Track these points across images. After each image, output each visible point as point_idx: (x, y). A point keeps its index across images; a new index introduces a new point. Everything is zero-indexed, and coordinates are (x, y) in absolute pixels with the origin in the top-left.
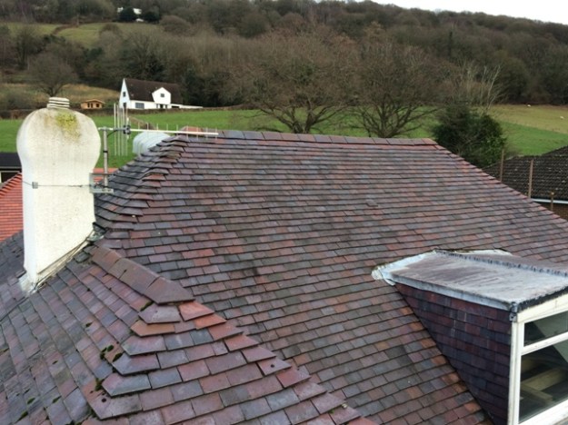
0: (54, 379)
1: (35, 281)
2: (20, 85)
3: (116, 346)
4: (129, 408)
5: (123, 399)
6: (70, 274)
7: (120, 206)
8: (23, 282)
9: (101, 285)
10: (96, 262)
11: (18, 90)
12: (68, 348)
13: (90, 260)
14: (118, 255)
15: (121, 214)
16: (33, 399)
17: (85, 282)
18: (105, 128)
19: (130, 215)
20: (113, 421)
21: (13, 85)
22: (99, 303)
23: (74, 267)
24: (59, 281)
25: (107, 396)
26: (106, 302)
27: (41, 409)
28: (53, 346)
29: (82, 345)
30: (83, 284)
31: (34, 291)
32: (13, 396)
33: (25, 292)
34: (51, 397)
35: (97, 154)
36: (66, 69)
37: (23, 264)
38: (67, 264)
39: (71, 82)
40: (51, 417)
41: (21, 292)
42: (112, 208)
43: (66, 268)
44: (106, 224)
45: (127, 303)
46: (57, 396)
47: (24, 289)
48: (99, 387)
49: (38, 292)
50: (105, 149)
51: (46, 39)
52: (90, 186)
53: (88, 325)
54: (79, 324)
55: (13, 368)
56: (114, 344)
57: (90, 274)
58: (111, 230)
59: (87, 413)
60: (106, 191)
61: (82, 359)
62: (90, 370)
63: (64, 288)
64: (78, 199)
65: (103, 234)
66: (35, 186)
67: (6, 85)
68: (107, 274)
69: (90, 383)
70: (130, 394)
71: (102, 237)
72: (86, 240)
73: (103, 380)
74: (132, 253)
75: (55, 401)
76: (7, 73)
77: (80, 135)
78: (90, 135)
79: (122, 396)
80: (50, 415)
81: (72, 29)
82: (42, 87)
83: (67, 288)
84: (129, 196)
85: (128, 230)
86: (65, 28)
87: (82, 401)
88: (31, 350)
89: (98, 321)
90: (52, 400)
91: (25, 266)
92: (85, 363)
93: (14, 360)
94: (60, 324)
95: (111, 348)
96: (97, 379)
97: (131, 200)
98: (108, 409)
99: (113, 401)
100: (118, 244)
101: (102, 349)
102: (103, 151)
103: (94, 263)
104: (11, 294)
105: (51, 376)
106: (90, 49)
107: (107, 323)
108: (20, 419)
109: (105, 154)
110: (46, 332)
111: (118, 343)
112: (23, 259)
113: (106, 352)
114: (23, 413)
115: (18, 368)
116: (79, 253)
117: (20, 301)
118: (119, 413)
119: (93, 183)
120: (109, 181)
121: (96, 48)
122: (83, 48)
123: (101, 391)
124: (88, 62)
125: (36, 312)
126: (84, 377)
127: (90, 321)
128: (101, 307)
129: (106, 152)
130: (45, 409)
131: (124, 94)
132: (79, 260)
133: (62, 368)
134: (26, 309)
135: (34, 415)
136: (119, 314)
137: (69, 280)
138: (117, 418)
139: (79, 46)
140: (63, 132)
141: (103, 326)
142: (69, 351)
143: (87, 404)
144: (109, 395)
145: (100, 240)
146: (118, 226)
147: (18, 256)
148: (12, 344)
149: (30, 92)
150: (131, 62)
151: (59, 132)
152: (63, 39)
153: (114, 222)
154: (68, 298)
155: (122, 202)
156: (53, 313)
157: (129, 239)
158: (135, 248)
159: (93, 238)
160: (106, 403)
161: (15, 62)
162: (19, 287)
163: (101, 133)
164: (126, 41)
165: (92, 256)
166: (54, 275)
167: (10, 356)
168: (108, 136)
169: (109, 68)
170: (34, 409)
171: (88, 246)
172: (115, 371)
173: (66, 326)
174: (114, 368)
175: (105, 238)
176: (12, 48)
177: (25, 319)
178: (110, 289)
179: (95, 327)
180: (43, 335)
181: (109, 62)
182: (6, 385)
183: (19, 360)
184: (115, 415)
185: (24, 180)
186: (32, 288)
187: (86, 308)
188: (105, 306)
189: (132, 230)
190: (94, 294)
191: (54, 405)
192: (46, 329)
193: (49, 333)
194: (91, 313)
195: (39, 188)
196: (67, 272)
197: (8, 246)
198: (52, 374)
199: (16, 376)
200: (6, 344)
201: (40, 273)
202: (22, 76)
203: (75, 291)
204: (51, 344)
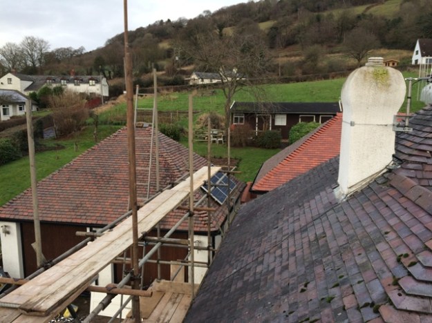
0: (358, 266)
1: (346, 193)
2: (337, 54)
3: (411, 255)
4: (421, 308)
5: (416, 300)
6: (372, 193)
7: (416, 143)
8: (337, 192)
9: (398, 205)
10: (393, 185)
11: (336, 58)
12: (370, 246)
13: (388, 184)
14: (414, 182)
15: (416, 149)
16: (343, 276)
17: (384, 199)
18: (411, 78)
19: (425, 151)
20: (407, 314)
21: (332, 55)
22: (396, 218)
23: (375, 187)
24: (363, 196)
25: (402, 292)
26: (402, 218)
27: (348, 285)
28: (358, 242)
29: (381, 247)
30: (382, 201)
31: (345, 200)
32: (328, 269)
33: (338, 200)
34: (356, 278)
35: (402, 100)
36: (372, 38)
37: (337, 179)
38: (370, 184)
39: (374, 48)
40: (357, 293)
41: (335, 199)
42: (408, 144)
43: (369, 187)
44: (402, 157)
45: (421, 222)
46: (361, 279)
47: (337, 197)
48: (396, 283)
49: (347, 201)
50: (409, 96)
51: (359, 17)
52: (394, 125)
53: (386, 233)
54: (379, 231)
55: (329, 250)
56: (409, 253)
57: (389, 195)
58: (408, 162)
59: (385, 300)
60: (406, 130)
61: (382, 258)
62: (388, 268)
63: (366, 201)
64: (383, 135)
65: (400, 164)
66: (352, 124)
67: (328, 55)
68: (403, 196)
69: (387, 278)
70: (422, 297)
71: (400, 166)
72: (386, 168)
73: (399, 279)
74: (425, 182)
75: (359, 282)
76: (330, 47)
77: (389, 85)
78: (399, 84)
79: (415, 296)
80: (355, 291)
81: (378, 6)
82: (352, 54)
83: (369, 202)
84: (424, 135)
85: (422, 163)
86: (373, 6)
87: (380, 290)
88: (342, 241)
89: (395, 232)
90: (357, 281)
91: (339, 181)
92: (384, 261)
93: (329, 245)
94: (364, 228)
95: (406, 256)
96: (394, 277)
97: (426, 138)
98: (403, 302)
99: (407, 297)
100: (412, 173)
101: (399, 254)
102: (407, 97)
103: (392, 186)
104: (328, 199)
105: (356, 264)
106: (392, 19)
107: (403, 235)
108: (333, 287)
109: (409, 100)
110: (353, 231)
111: (413, 253)
112: (337, 176)
113: (402, 257)
114: (336, 283)
115: (332, 251)
116: (379, 177)
117: (333, 205)
118: (412, 309)
119: (396, 123)
120: (410, 122)
121: (397, 18)
122: (386, 20)
123: (397, 287)
124: (389, 30)
125: (345, 215)
126: (383, 272)
127: (389, 231)
128: (398, 221)
129: (410, 98)
130: (351, 286)
131: (417, 52)
132: (380, 182)
133: (365, 260)
134: (339, 212)
135: (344, 287)
136: (414, 230)
137: (371, 196)
138: (410, 312)
139: (383, 18)
140: (377, 83)
141: (399, 237)
142: (371, 249)
143: (385, 293)
144: (404, 292)
145: (398, 169)
146: (413, 159)
147: (333, 174)
148: (329, 233)
149: (343, 59)
150: (426, 24)
151: (374, 84)
152: (371, 15)
153: (410, 155)
154: (370, 209)
155: (418, 140)
156: (358, 218)
157: (422, 170)
158: (428, 179)
159: (391, 167)
160: (401, 297)
161: (335, 39)
162: (334, 195)
163: (407, 82)
164: (423, 8)
165: (390, 180)
166: (359, 191)
167: (326, 241)
168: (412, 85)
169: (406, 32)
170: (344, 283)
171: (387, 172)
172: (410, 274)
173: (369, 230)
174: (409, 272)
175: (402, 167)
176: (334, 28)
177: (337, 218)
178: (406, 209)
179: (392, 236)
180: (351, 232)
181: (406, 28)
182: (324, 260)
183: (333, 245)
184: (408, 309)
185: (344, 120)
186: (343, 197)
187: (385, 219)
188: (401, 221)
189: (426, 163)
190: (391, 210)
191: (358, 285)
192: (353, 228)
193: (355, 232)
194: (389, 224)
195: (356, 126)
196: (369, 190)
197: (326, 166)
198: (358, 262)
199: (330, 256)
200: (324, 233)
201: (350, 188)
202: (339, 48)
203: (376, 205)
204: (356, 240)
